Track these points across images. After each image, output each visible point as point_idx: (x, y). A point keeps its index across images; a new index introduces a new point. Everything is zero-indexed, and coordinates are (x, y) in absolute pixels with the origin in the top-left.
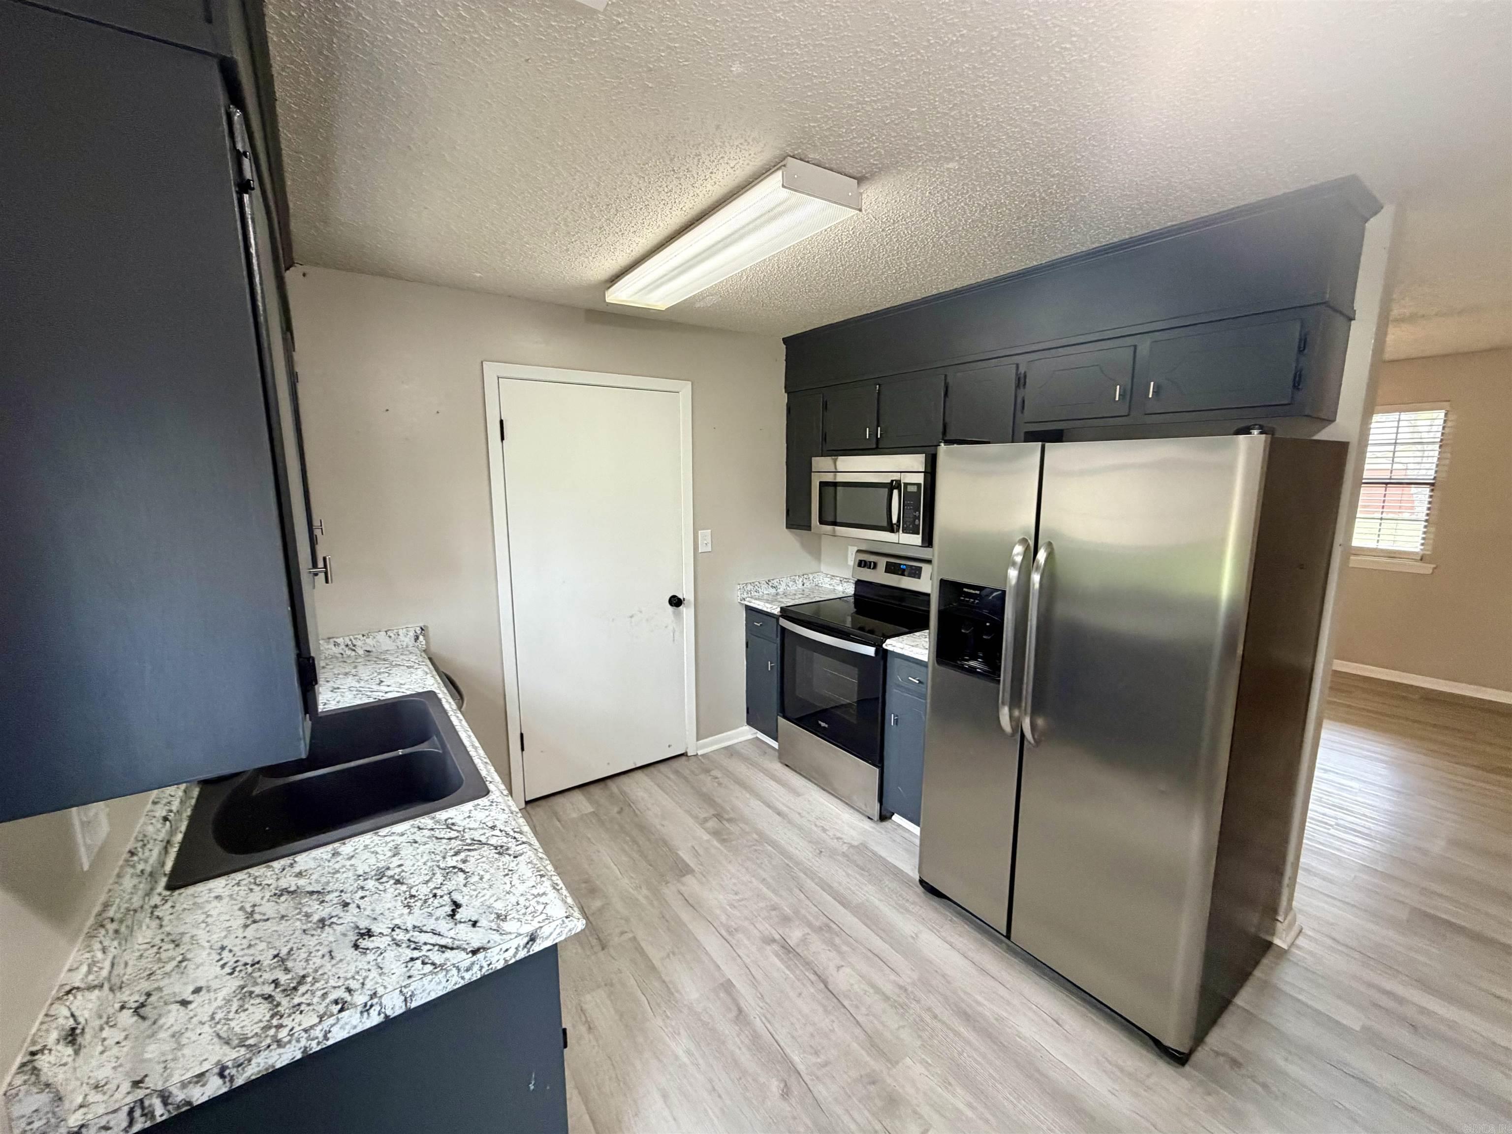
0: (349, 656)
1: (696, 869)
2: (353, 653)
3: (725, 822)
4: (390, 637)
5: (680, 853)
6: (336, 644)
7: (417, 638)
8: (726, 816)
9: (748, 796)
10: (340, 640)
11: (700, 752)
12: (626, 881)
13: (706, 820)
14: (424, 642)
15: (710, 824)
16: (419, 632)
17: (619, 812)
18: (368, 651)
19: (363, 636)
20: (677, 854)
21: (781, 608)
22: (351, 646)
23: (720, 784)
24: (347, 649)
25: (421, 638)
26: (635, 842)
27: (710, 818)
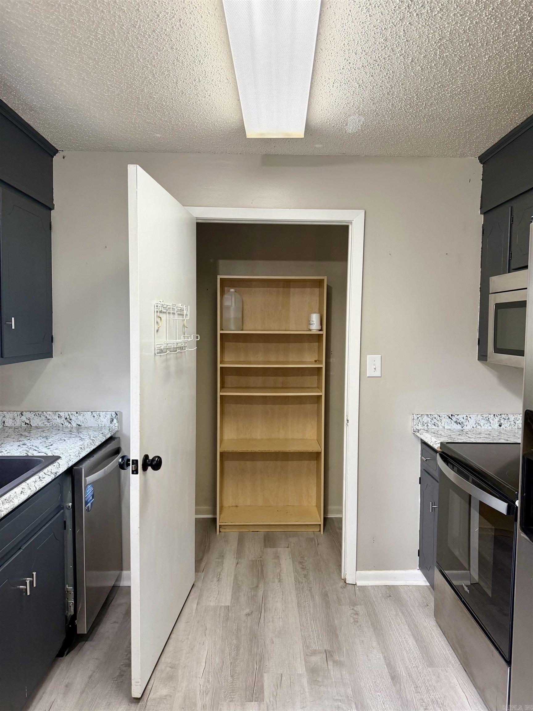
0: (67, 427)
1: (266, 699)
2: (69, 425)
3: (330, 663)
4: (94, 417)
5: (266, 676)
6: (59, 417)
7: (112, 421)
8: (337, 658)
9: (375, 644)
10: (62, 414)
11: (359, 583)
12: (202, 681)
13: (314, 653)
14: (117, 425)
15: (317, 659)
16: (114, 416)
17: (248, 615)
18: (79, 425)
19: (77, 413)
20: (262, 676)
21: (441, 443)
22: (69, 419)
23: (356, 621)
24: (66, 421)
25: (115, 421)
26: (237, 648)
27: (320, 653)
